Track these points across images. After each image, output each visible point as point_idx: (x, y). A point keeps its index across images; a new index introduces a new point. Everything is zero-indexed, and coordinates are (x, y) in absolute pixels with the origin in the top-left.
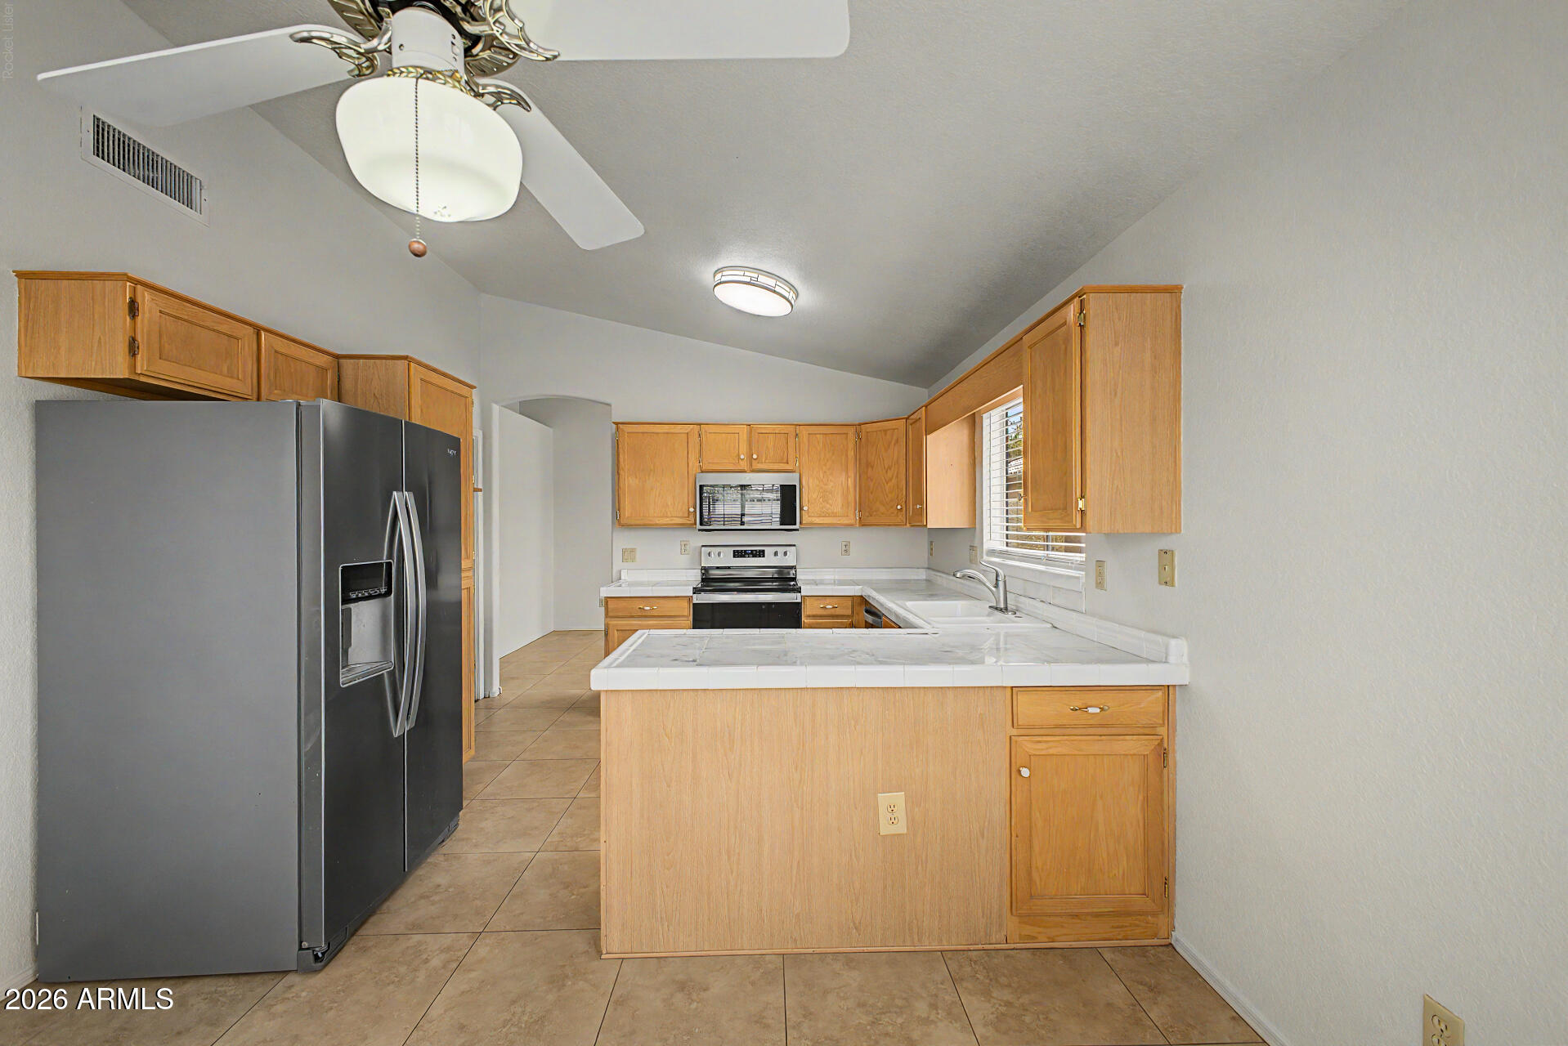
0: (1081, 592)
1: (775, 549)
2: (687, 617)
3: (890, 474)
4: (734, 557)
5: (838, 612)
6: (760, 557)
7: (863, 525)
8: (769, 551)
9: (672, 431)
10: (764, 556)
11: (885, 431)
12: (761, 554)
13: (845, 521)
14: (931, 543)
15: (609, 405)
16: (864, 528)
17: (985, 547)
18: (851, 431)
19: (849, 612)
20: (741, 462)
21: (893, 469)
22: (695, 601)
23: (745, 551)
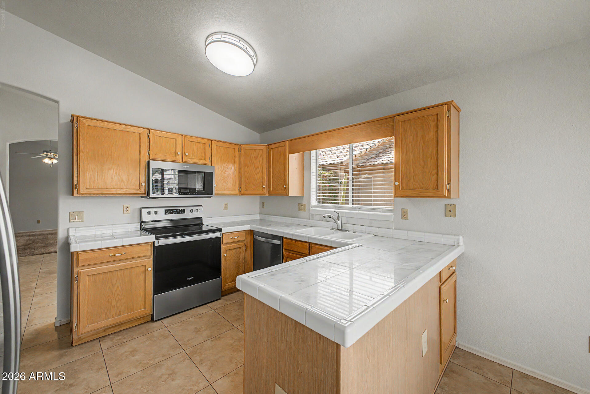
0: (392, 221)
1: (192, 208)
2: (150, 256)
3: (258, 170)
4: (165, 214)
5: (239, 239)
6: (182, 213)
7: (242, 195)
8: (187, 210)
9: (128, 130)
10: (184, 213)
11: (255, 150)
12: (183, 211)
13: (233, 192)
14: (263, 203)
15: (57, 102)
16: (243, 196)
17: (311, 204)
18: (237, 147)
19: (244, 239)
20: (177, 157)
21: (259, 168)
22: (156, 245)
23: (173, 210)
